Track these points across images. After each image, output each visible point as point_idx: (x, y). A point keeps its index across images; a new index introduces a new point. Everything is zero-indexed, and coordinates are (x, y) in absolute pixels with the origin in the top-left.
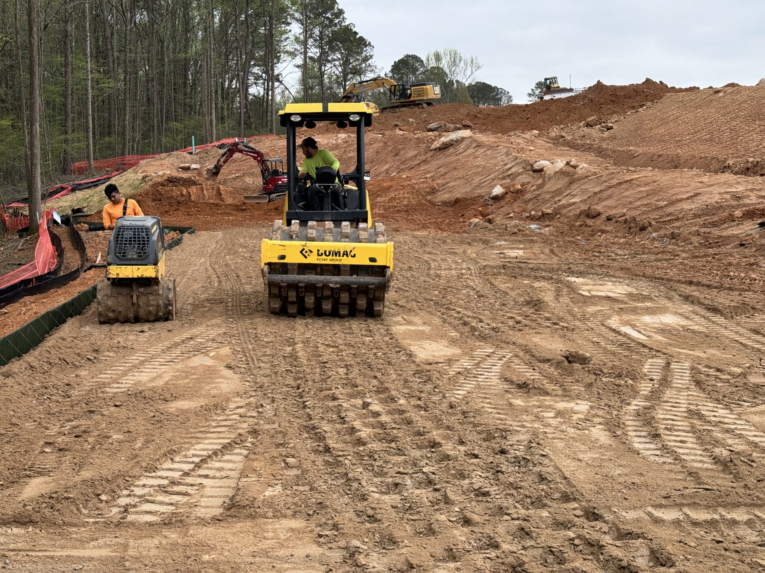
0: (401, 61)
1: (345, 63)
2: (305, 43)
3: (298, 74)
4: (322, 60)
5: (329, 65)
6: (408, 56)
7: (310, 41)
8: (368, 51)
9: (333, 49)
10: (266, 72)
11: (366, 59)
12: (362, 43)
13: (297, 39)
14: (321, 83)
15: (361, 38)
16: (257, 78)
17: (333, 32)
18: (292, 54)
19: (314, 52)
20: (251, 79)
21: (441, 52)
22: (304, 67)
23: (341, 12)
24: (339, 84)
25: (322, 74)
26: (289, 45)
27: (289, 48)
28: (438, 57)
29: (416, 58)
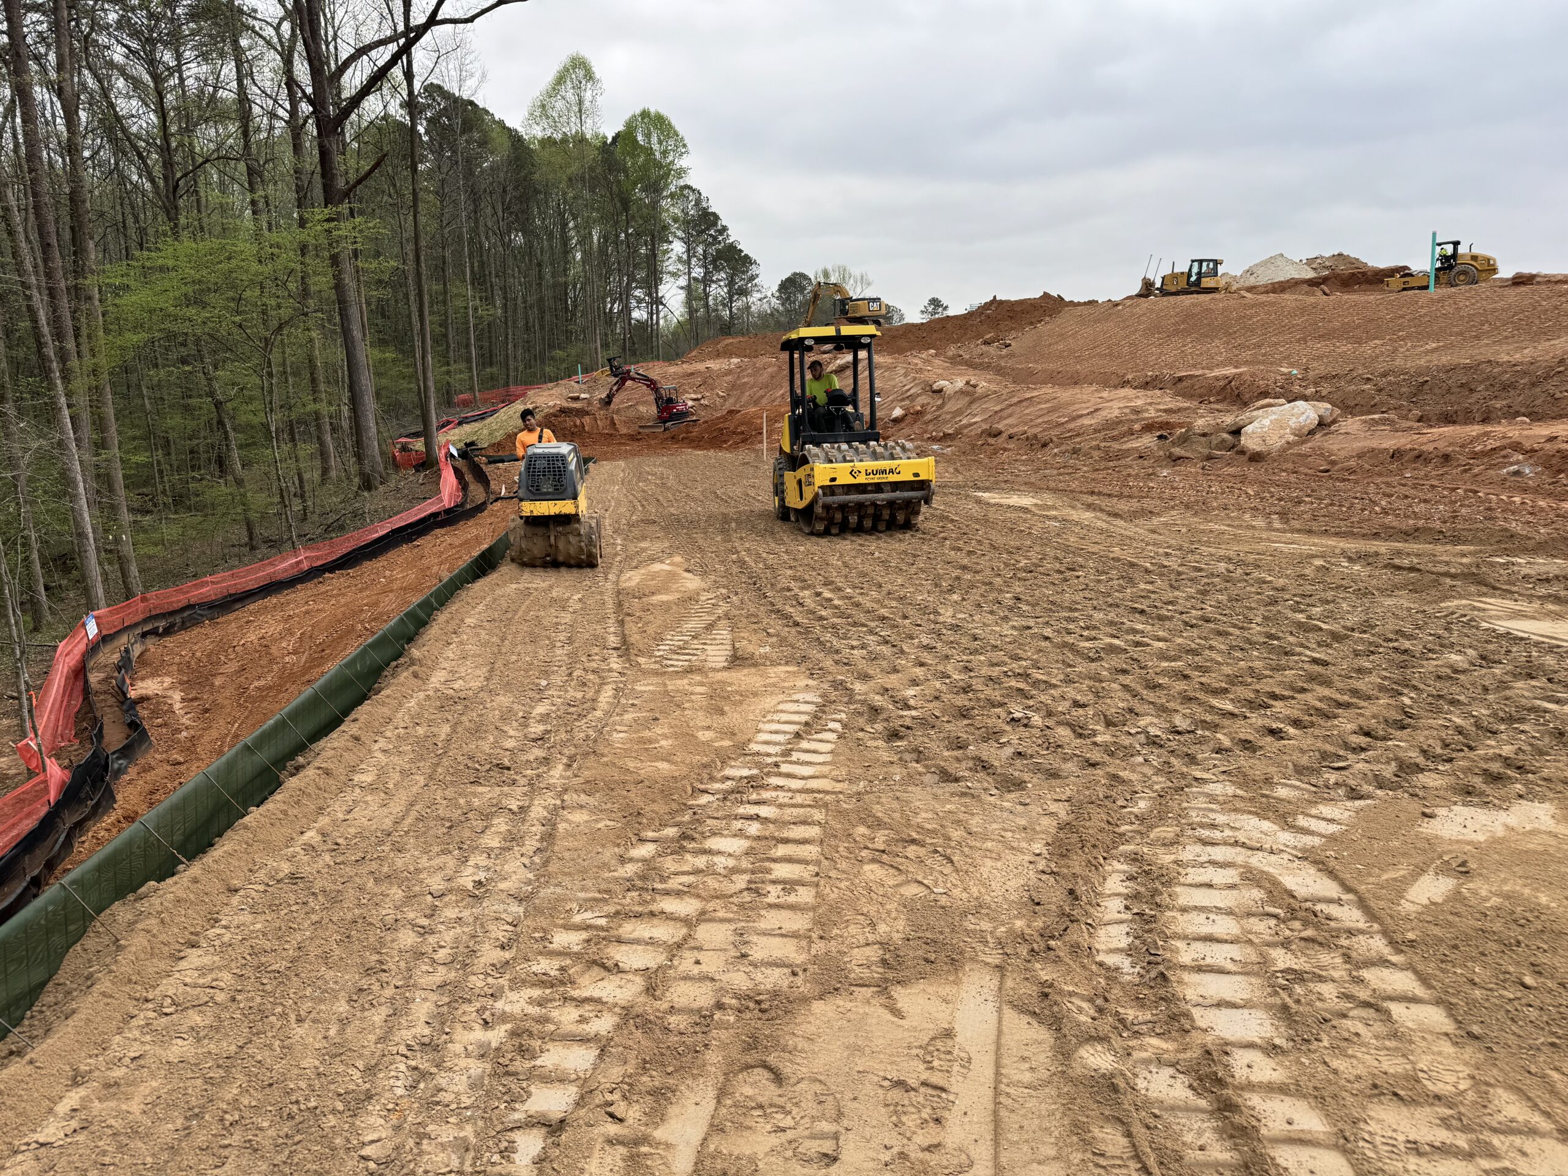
0: (789, 280)
1: (731, 283)
2: (688, 262)
3: (682, 296)
4: (706, 281)
5: (714, 286)
6: (795, 274)
7: (694, 261)
8: (754, 270)
9: (717, 269)
10: (650, 295)
11: (752, 278)
12: (747, 261)
13: (680, 259)
14: (707, 305)
15: (746, 256)
16: (640, 301)
17: (718, 251)
18: (675, 275)
19: (698, 272)
20: (634, 303)
21: (830, 268)
22: (688, 288)
23: (725, 229)
24: (724, 305)
25: (707, 295)
26: (671, 265)
27: (671, 268)
28: (826, 274)
29: (803, 276)
